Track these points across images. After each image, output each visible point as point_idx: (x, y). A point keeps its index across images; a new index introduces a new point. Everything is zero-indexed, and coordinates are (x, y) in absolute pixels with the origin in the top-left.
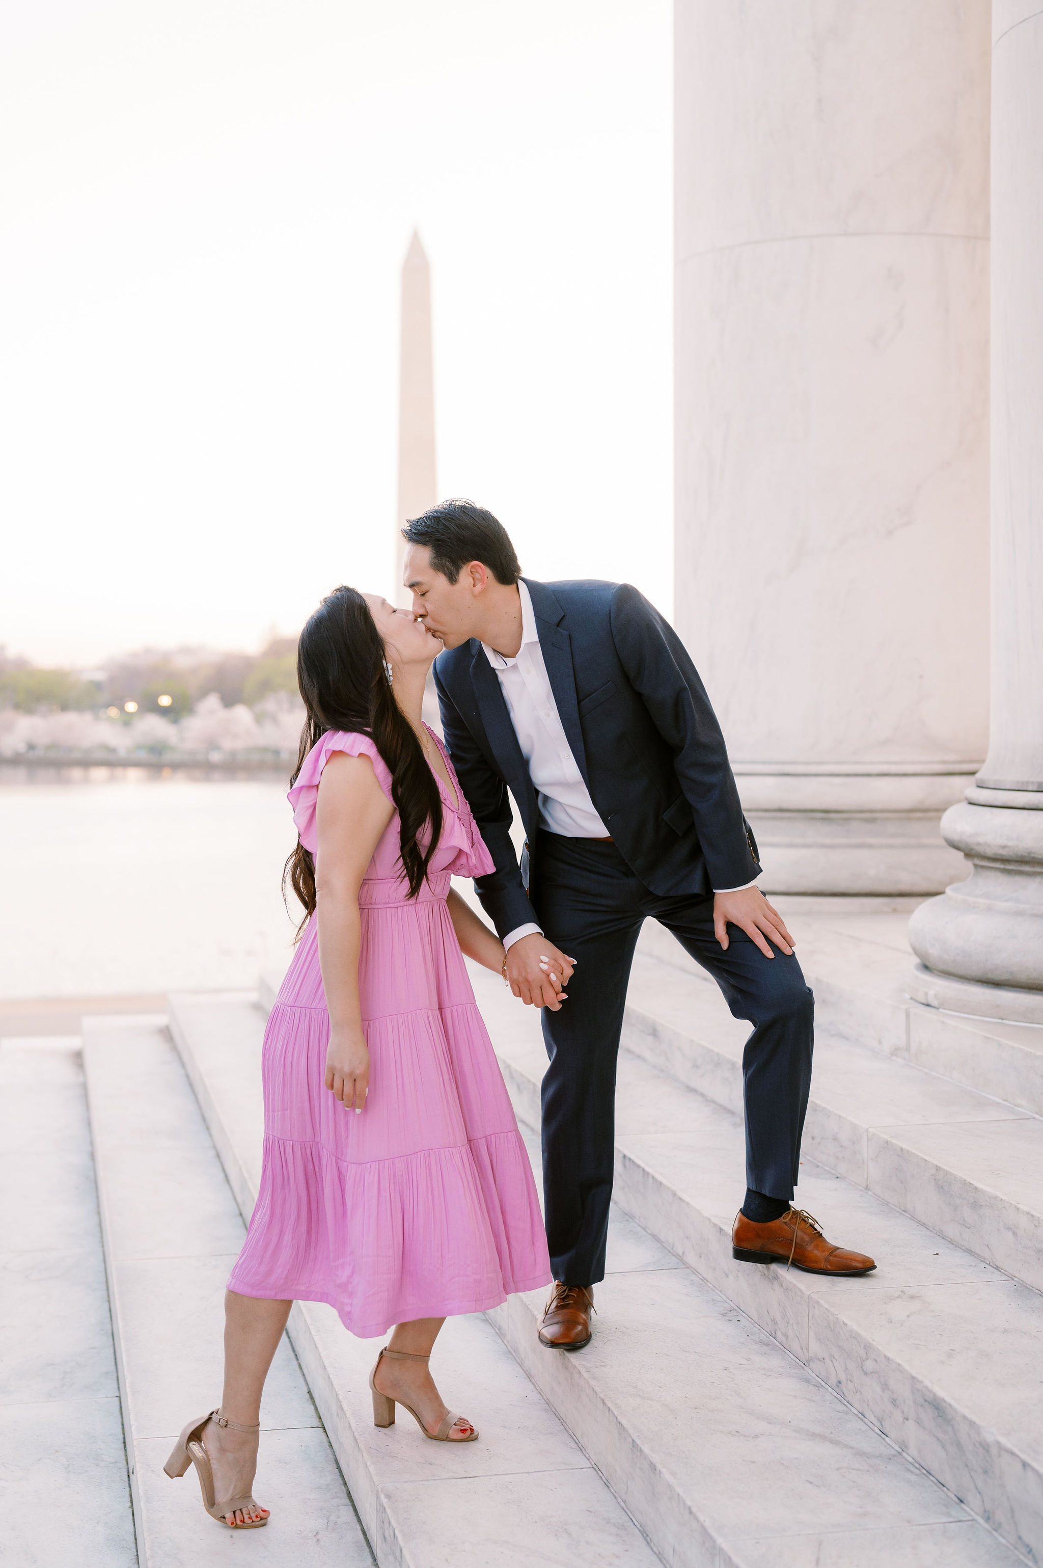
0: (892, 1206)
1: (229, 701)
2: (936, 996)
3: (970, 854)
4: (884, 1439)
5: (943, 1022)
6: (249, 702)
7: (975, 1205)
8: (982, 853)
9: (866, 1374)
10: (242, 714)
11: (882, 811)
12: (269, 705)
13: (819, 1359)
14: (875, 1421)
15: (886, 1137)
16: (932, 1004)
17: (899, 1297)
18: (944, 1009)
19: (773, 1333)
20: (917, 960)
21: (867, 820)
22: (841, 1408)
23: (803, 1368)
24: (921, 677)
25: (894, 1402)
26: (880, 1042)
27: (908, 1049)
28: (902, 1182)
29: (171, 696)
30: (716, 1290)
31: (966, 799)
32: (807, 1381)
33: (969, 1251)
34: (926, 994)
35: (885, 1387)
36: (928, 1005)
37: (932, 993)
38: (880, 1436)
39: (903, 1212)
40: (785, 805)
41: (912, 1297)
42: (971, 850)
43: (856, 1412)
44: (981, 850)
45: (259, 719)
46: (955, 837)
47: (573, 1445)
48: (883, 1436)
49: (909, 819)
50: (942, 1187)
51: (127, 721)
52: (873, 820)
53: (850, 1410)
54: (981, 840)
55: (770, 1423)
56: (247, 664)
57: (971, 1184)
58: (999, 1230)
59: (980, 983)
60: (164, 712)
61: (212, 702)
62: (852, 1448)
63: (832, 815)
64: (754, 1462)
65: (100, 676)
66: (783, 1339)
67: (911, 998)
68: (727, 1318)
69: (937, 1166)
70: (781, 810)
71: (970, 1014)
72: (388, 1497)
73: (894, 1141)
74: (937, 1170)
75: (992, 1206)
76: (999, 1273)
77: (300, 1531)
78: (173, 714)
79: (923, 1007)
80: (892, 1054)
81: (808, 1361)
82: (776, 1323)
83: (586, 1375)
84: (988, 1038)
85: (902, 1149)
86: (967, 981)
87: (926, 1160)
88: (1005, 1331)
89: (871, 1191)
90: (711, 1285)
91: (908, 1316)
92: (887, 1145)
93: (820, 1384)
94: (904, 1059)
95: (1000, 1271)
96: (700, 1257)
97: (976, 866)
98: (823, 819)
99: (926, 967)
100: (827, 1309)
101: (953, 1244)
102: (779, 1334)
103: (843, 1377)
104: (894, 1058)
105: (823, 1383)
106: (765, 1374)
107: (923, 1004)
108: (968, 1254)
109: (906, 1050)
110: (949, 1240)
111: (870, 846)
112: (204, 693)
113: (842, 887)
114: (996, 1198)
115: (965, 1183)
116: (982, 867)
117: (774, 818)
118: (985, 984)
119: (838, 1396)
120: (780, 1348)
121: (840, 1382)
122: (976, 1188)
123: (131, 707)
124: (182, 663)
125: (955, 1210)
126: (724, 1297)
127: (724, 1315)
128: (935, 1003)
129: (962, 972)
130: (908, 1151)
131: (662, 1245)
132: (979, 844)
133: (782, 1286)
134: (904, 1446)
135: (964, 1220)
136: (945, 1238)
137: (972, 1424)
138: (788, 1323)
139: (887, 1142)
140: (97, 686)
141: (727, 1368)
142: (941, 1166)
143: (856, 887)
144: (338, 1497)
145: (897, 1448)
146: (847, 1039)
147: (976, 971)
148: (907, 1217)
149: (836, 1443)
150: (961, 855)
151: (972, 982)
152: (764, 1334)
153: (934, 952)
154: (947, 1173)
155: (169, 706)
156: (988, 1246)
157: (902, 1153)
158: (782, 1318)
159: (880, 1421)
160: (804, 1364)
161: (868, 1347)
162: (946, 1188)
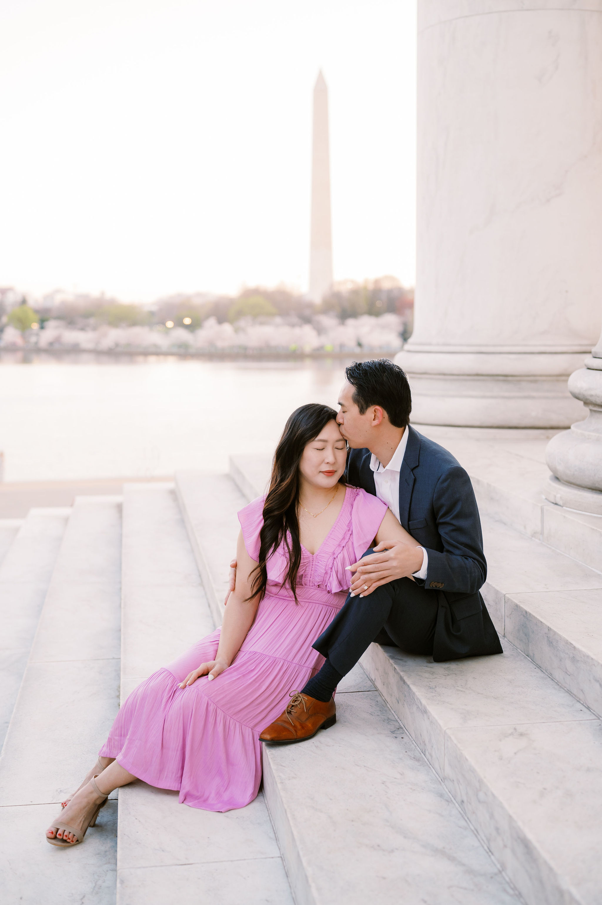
0: (520, 651)
1: (220, 321)
2: (561, 498)
3: (587, 403)
4: (490, 856)
5: (564, 517)
6: (231, 321)
7: (574, 660)
8: (594, 401)
9: (479, 801)
10: (227, 328)
11: (541, 376)
12: (242, 323)
13: (450, 780)
14: (484, 839)
15: (516, 602)
16: (559, 504)
17: (512, 734)
18: (567, 507)
19: (424, 751)
20: (550, 473)
21: (532, 381)
22: (463, 823)
23: (440, 783)
24: (567, 292)
25: (497, 829)
26: (525, 527)
27: (542, 533)
28: (526, 635)
29: (191, 319)
30: (392, 710)
31: (586, 365)
32: (441, 796)
33: (569, 692)
34: (555, 496)
35: (492, 816)
36: (556, 504)
37: (558, 496)
38: (487, 853)
39: (526, 656)
40: (480, 372)
41: (521, 735)
42: (587, 399)
43: (473, 828)
44: (593, 399)
45: (237, 330)
46: (576, 391)
47: (272, 835)
48: (490, 854)
49: (558, 381)
50: (552, 642)
51: (167, 331)
52: (535, 381)
53: (469, 826)
54: (593, 393)
55: (405, 837)
56: (231, 302)
57: (571, 644)
58: (590, 680)
59: (590, 490)
60: (187, 327)
61: (211, 322)
62: (464, 865)
63: (510, 378)
64: (384, 878)
65: (154, 308)
66: (429, 758)
67: (546, 499)
68: (395, 735)
69: (548, 627)
70: (477, 375)
71: (583, 511)
72: (122, 882)
73: (522, 606)
74: (549, 630)
75: (585, 662)
76: (590, 712)
77: (72, 894)
78: (192, 328)
79: (553, 504)
80: (533, 536)
81: (444, 779)
82: (425, 745)
83: (279, 786)
84: (593, 529)
85: (526, 612)
86: (582, 488)
87: (541, 622)
88: (588, 770)
89: (507, 638)
90: (389, 706)
91: (515, 753)
92: (517, 607)
93: (451, 799)
94: (540, 540)
95: (590, 711)
96: (384, 685)
97: (591, 410)
98: (504, 381)
99: (557, 479)
100: (455, 745)
101: (558, 685)
102: (427, 753)
103: (465, 799)
104: (533, 538)
105: (453, 799)
106: (411, 789)
107: (553, 503)
108: (568, 694)
109: (541, 534)
110: (556, 681)
111: (533, 398)
112: (207, 317)
113: (514, 423)
114: (588, 657)
115: (567, 643)
116: (595, 411)
117: (474, 380)
118: (594, 491)
119: (462, 812)
120: (427, 764)
121: (463, 801)
122: (574, 647)
123: (170, 324)
124: (197, 301)
125: (561, 660)
126: (396, 717)
127: (393, 732)
128: (560, 503)
129: (578, 482)
130: (530, 614)
131: (364, 671)
132: (592, 396)
133: (429, 719)
134: (503, 868)
135: (566, 669)
136: (554, 679)
137: (551, 869)
138: (432, 747)
139: (517, 605)
140: (152, 314)
141: (384, 782)
142: (552, 628)
143: (524, 423)
144: (109, 863)
145: (499, 866)
146: (505, 524)
147: (588, 482)
148: (529, 660)
149: (452, 859)
150: (581, 403)
151: (585, 489)
152: (418, 751)
153: (560, 468)
154: (555, 633)
155: (189, 325)
156: (582, 690)
157: (526, 615)
158: (429, 742)
159: (489, 840)
160: (442, 780)
161: (480, 781)
162: (554, 644)
